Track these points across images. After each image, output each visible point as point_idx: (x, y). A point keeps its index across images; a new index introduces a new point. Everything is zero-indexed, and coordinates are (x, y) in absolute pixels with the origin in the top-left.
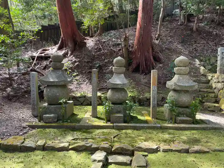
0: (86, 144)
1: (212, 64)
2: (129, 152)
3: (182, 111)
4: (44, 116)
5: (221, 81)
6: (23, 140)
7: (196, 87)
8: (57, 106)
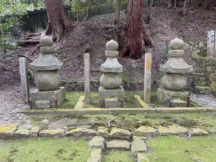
0: (83, 129)
1: (200, 48)
2: (127, 137)
3: (177, 94)
4: (36, 102)
5: (211, 64)
6: (16, 128)
7: (192, 70)
8: (49, 92)
